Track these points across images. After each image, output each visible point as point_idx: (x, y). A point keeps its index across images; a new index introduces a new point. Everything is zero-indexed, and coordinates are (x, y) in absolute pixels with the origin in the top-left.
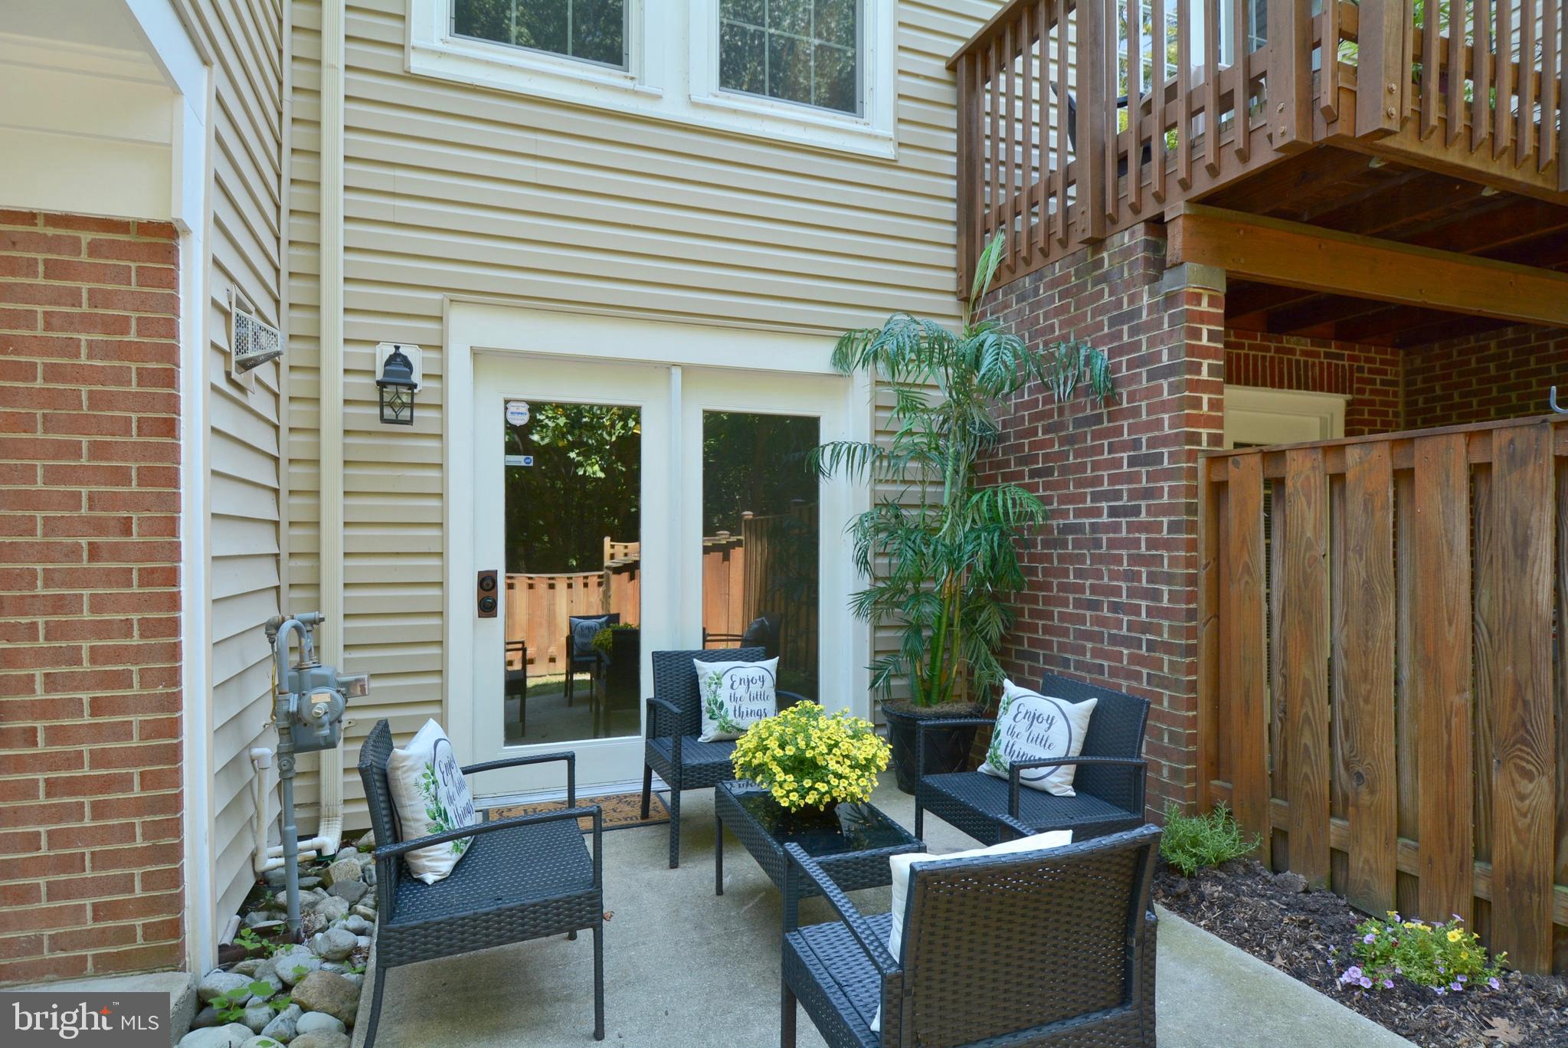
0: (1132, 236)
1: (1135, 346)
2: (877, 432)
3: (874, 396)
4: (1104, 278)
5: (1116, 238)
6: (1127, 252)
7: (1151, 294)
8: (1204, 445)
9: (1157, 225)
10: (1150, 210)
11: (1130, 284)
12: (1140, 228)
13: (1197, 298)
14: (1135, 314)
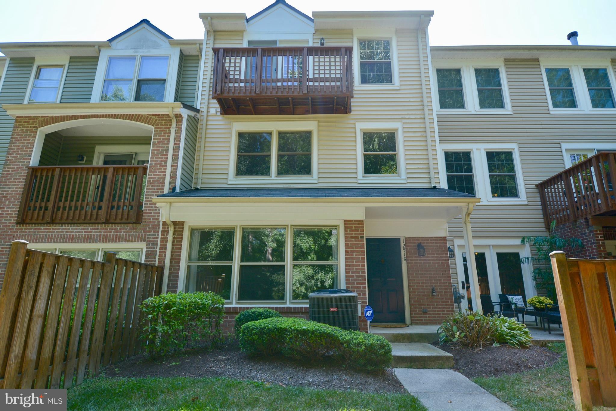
0: (582, 220)
1: (587, 239)
2: (533, 255)
3: (531, 248)
4: (578, 227)
5: (579, 220)
6: (582, 223)
7: (588, 230)
8: (603, 255)
9: (586, 219)
10: (585, 217)
11: (583, 228)
12: (583, 219)
13: (597, 231)
14: (585, 233)
